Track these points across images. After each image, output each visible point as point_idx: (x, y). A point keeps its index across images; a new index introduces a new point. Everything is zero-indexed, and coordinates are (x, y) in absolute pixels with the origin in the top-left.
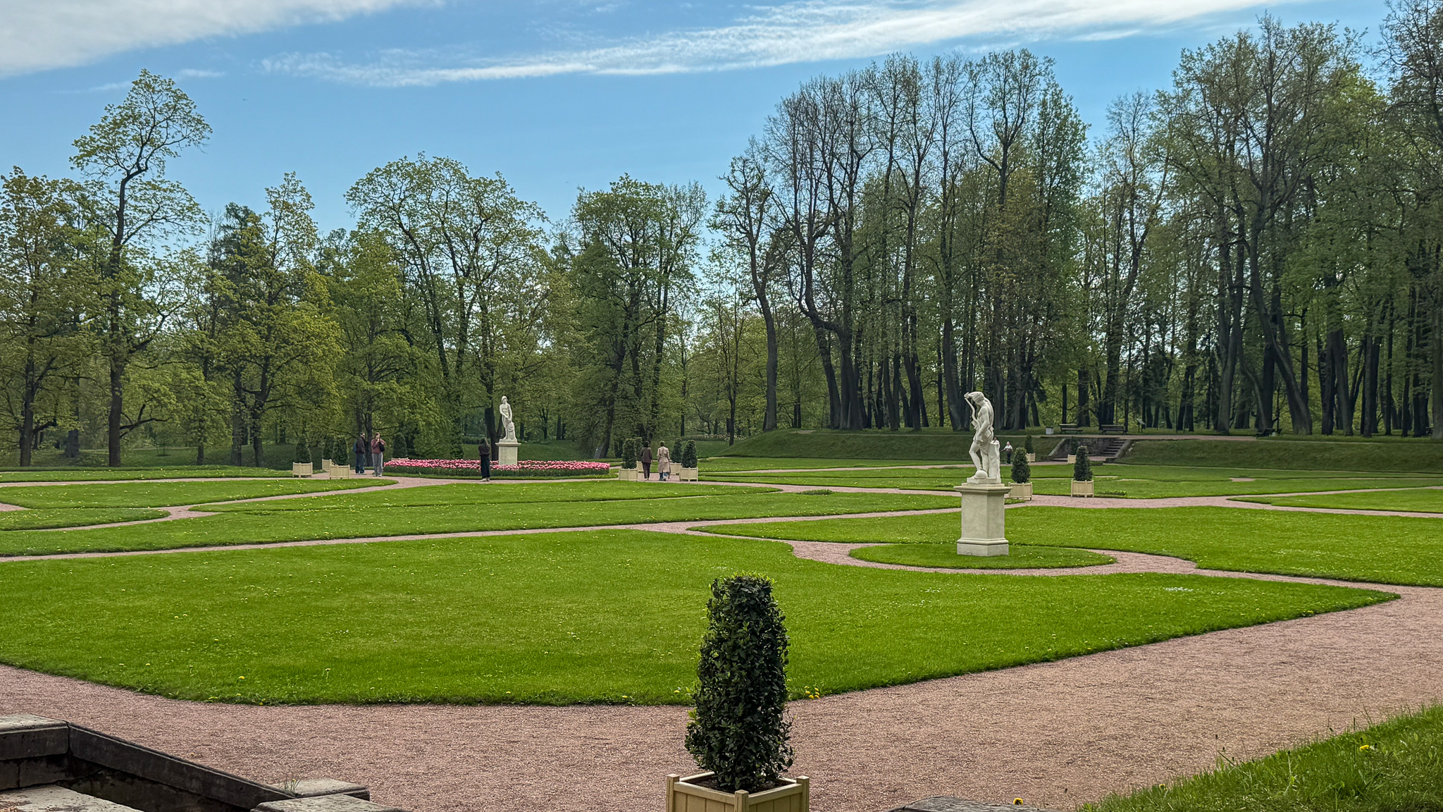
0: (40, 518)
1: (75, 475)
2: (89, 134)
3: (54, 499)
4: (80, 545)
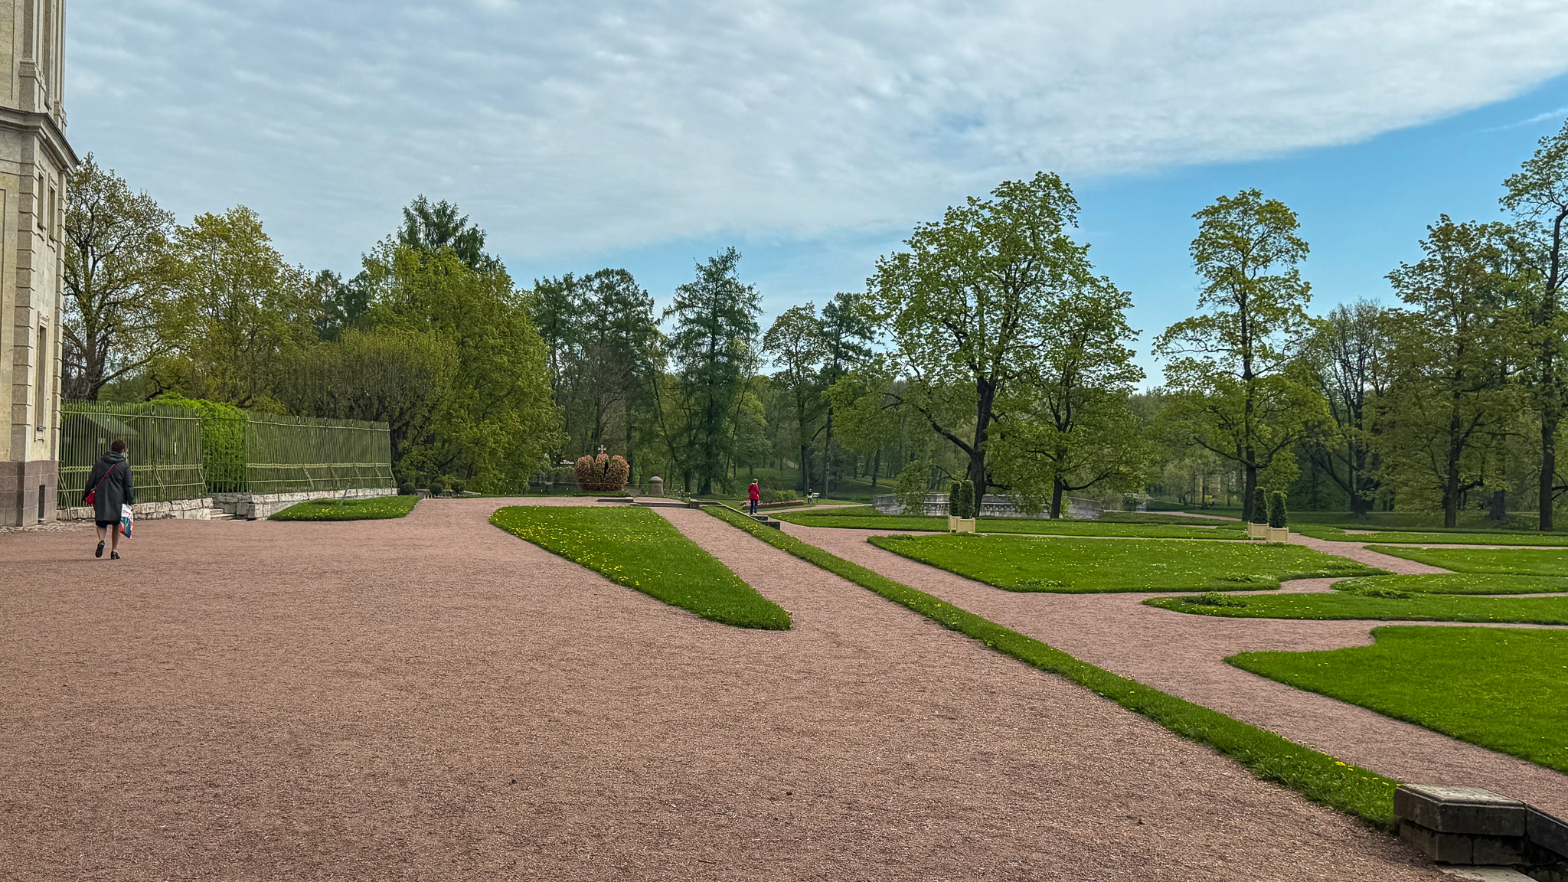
0: (1470, 582)
1: (1506, 538)
2: (1520, 171)
3: (1481, 564)
4: (1513, 614)
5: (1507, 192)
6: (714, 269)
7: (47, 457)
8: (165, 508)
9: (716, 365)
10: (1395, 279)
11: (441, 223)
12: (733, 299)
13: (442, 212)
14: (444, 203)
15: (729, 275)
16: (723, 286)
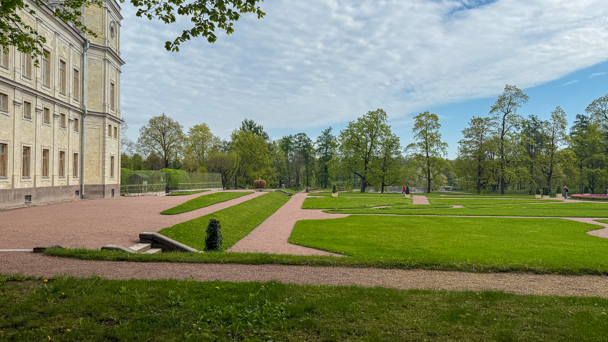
5: (491, 109)
6: (326, 132)
7: (116, 183)
8: (155, 193)
9: (327, 156)
10: (464, 132)
11: (250, 125)
12: (331, 139)
13: (251, 122)
14: (251, 120)
15: (330, 133)
16: (328, 136)
